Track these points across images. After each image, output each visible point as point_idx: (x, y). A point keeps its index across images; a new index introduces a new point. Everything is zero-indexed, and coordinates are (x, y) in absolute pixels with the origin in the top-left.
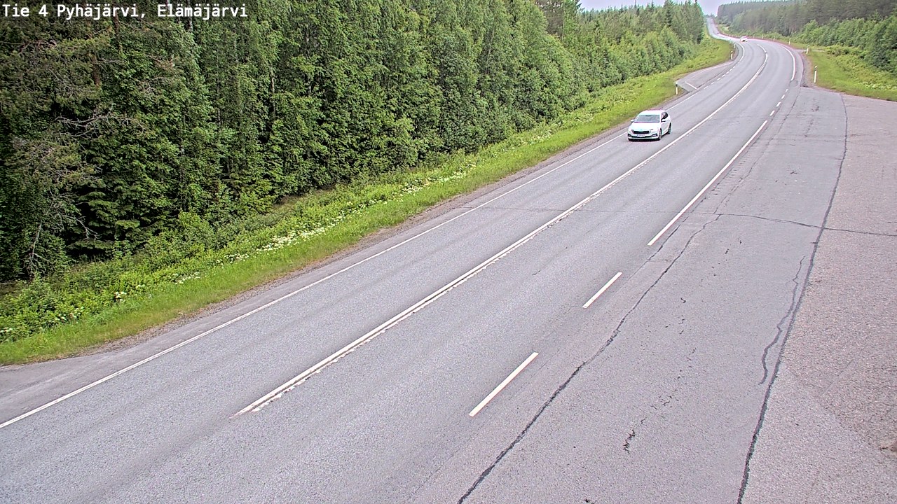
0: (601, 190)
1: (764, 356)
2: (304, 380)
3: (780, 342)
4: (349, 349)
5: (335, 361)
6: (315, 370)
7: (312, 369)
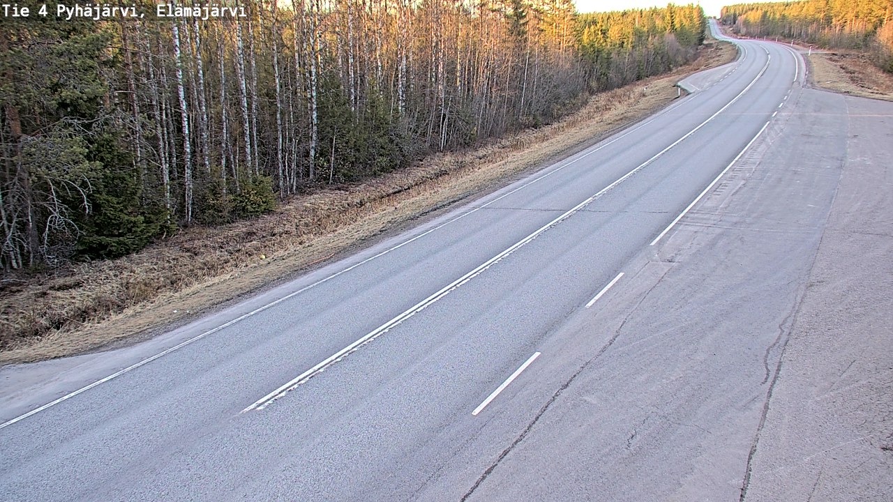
0: (604, 190)
1: (766, 356)
2: (308, 378)
3: (782, 342)
4: (353, 348)
5: (338, 360)
6: (319, 369)
7: (316, 368)
